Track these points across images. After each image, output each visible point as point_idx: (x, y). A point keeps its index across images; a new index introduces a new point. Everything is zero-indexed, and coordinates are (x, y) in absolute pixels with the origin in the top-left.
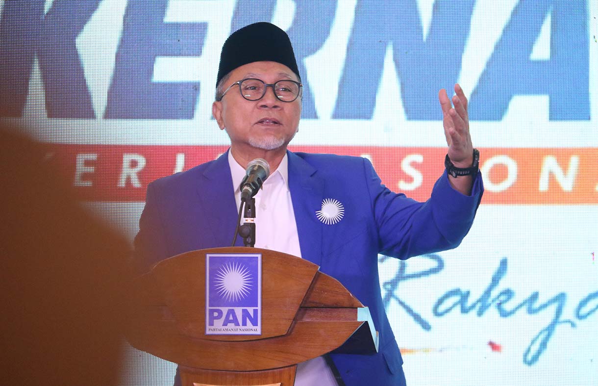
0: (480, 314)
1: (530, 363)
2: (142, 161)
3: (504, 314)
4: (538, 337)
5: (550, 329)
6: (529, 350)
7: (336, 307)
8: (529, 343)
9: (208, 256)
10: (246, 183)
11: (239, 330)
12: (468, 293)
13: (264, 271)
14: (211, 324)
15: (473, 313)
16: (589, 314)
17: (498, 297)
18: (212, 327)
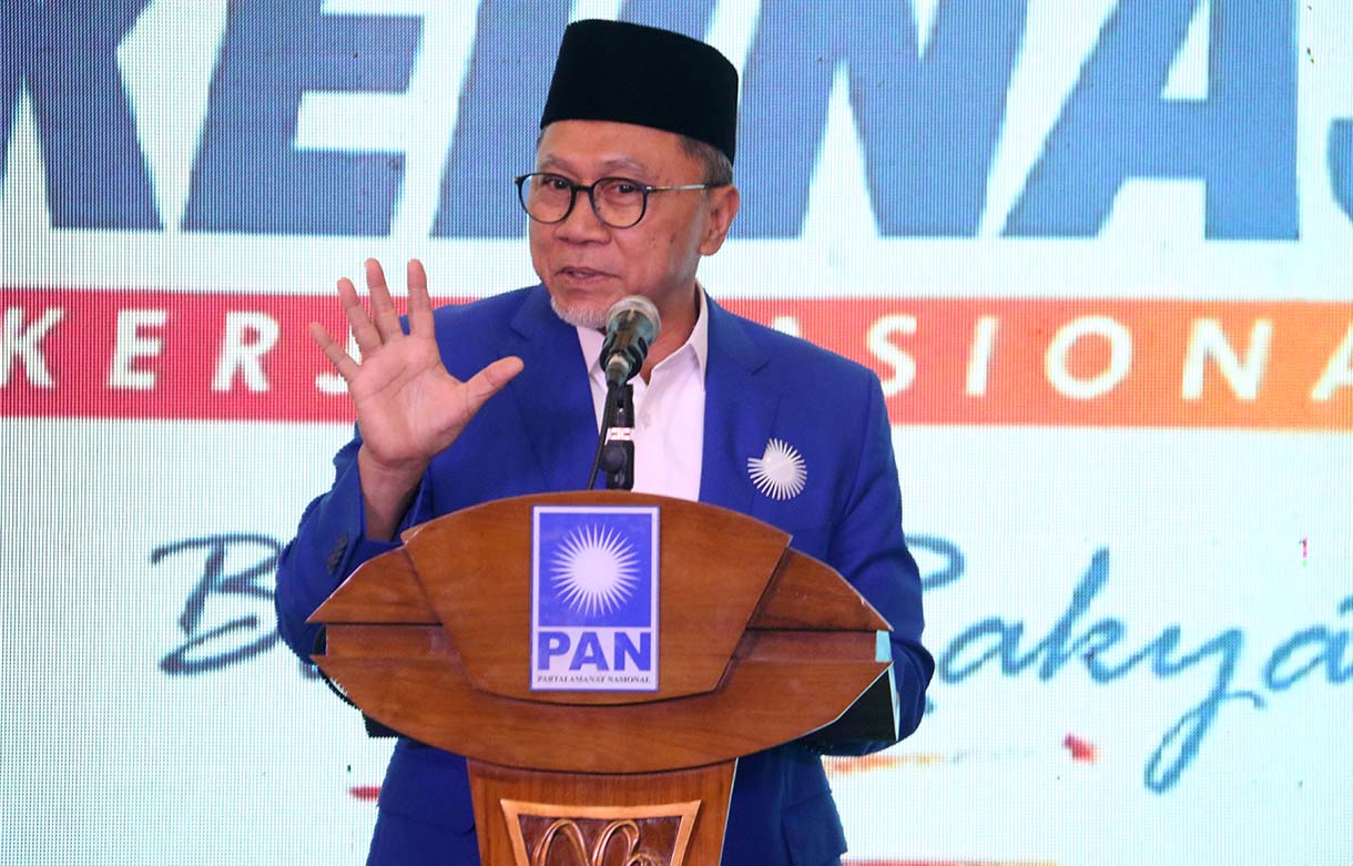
0: (1046, 674)
1: (1160, 788)
2: (269, 329)
3: (1101, 675)
4: (1177, 729)
5: (1207, 710)
6: (1157, 756)
7: (829, 628)
8: (1157, 740)
9: (538, 511)
10: (614, 347)
11: (606, 679)
12: (1019, 628)
13: (665, 546)
14: (544, 665)
15: (1032, 671)
16: (1294, 678)
17: (1087, 638)
18: (545, 673)
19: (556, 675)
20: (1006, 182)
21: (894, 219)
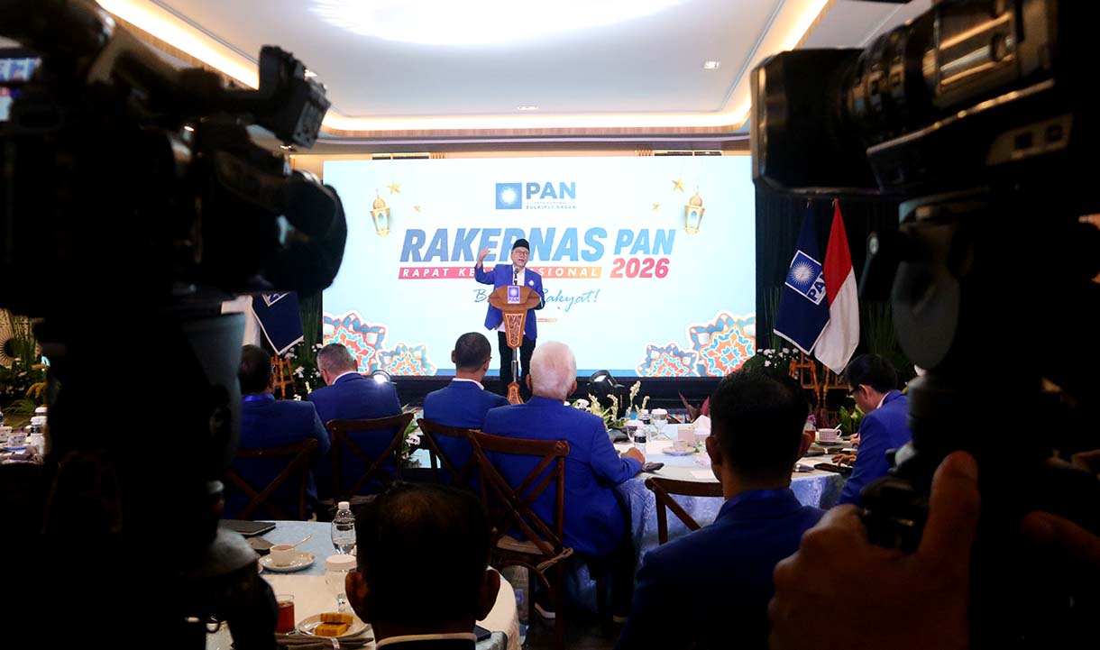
19: (510, 302)
20: (552, 256)
21: (542, 259)
